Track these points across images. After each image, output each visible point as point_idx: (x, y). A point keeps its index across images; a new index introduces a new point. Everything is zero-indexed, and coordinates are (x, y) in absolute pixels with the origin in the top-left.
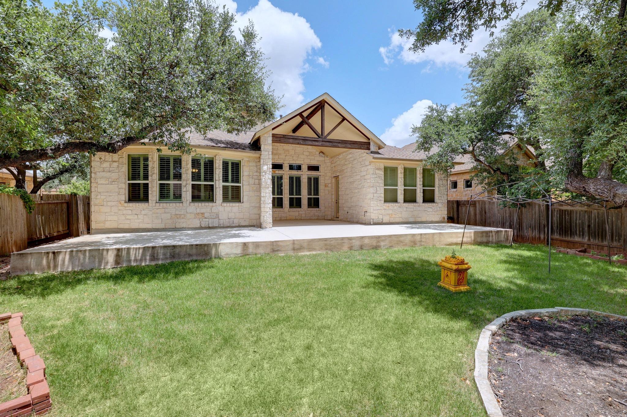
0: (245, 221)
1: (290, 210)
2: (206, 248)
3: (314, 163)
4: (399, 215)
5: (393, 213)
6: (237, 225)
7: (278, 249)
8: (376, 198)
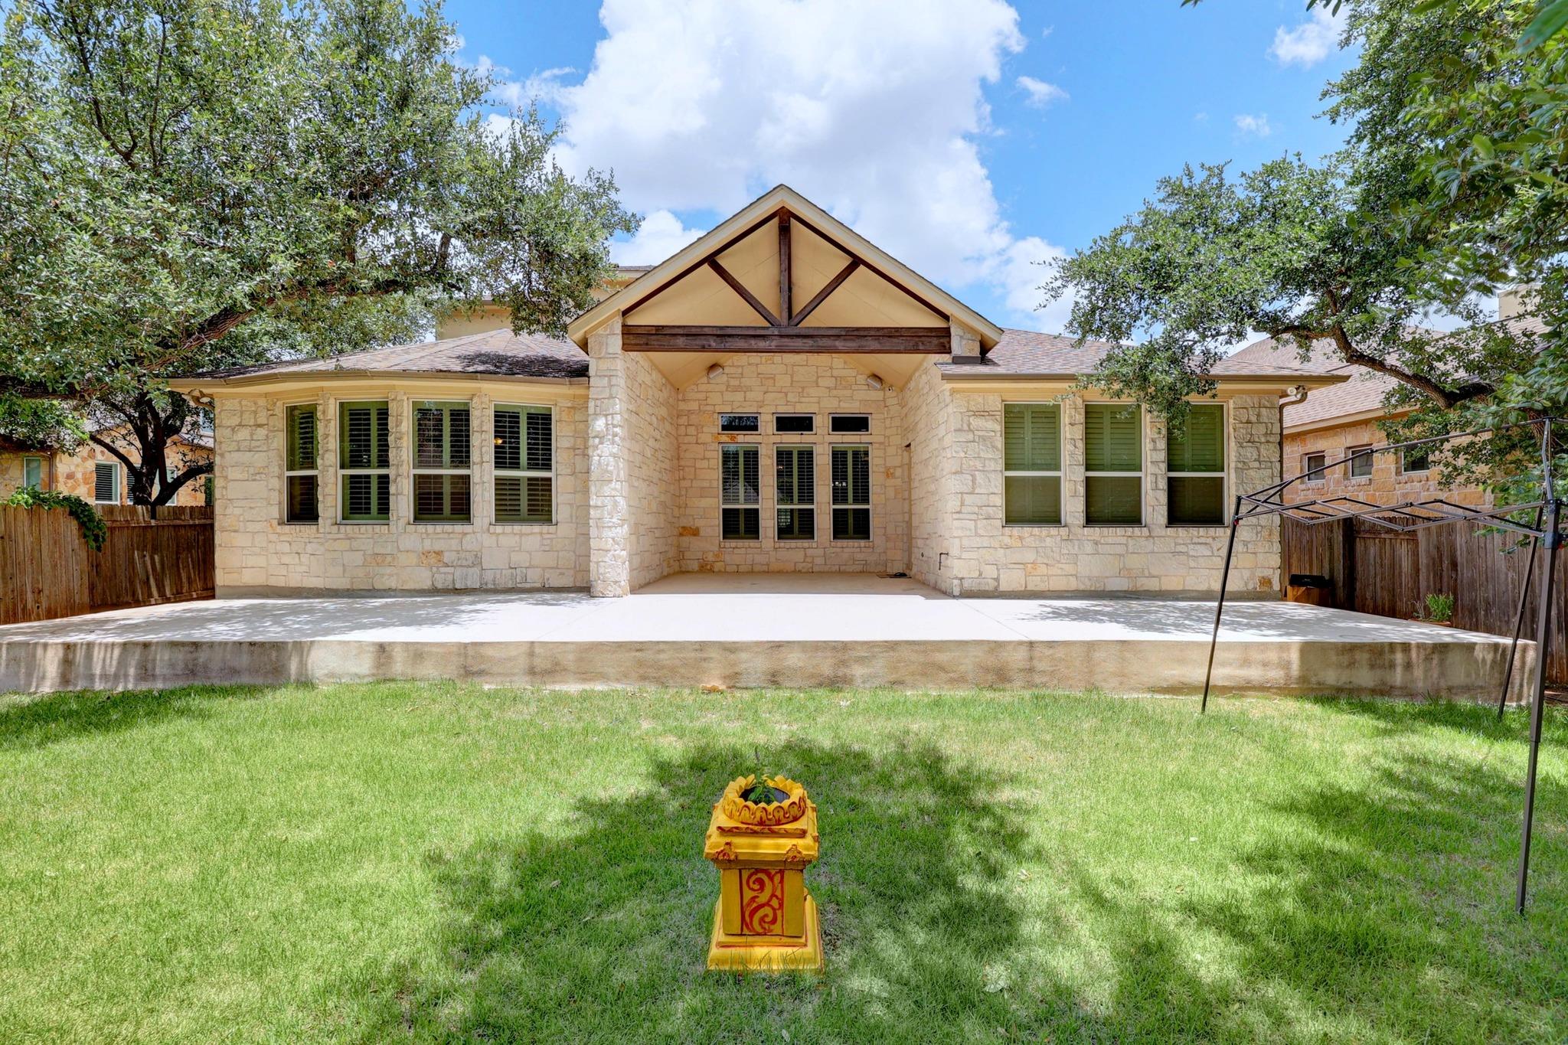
0: (561, 574)
1: (777, 545)
2: (274, 654)
3: (850, 408)
4: (1066, 567)
5: (1040, 560)
6: (538, 585)
7: (483, 667)
8: (969, 509)
